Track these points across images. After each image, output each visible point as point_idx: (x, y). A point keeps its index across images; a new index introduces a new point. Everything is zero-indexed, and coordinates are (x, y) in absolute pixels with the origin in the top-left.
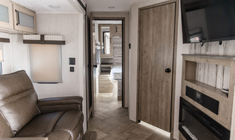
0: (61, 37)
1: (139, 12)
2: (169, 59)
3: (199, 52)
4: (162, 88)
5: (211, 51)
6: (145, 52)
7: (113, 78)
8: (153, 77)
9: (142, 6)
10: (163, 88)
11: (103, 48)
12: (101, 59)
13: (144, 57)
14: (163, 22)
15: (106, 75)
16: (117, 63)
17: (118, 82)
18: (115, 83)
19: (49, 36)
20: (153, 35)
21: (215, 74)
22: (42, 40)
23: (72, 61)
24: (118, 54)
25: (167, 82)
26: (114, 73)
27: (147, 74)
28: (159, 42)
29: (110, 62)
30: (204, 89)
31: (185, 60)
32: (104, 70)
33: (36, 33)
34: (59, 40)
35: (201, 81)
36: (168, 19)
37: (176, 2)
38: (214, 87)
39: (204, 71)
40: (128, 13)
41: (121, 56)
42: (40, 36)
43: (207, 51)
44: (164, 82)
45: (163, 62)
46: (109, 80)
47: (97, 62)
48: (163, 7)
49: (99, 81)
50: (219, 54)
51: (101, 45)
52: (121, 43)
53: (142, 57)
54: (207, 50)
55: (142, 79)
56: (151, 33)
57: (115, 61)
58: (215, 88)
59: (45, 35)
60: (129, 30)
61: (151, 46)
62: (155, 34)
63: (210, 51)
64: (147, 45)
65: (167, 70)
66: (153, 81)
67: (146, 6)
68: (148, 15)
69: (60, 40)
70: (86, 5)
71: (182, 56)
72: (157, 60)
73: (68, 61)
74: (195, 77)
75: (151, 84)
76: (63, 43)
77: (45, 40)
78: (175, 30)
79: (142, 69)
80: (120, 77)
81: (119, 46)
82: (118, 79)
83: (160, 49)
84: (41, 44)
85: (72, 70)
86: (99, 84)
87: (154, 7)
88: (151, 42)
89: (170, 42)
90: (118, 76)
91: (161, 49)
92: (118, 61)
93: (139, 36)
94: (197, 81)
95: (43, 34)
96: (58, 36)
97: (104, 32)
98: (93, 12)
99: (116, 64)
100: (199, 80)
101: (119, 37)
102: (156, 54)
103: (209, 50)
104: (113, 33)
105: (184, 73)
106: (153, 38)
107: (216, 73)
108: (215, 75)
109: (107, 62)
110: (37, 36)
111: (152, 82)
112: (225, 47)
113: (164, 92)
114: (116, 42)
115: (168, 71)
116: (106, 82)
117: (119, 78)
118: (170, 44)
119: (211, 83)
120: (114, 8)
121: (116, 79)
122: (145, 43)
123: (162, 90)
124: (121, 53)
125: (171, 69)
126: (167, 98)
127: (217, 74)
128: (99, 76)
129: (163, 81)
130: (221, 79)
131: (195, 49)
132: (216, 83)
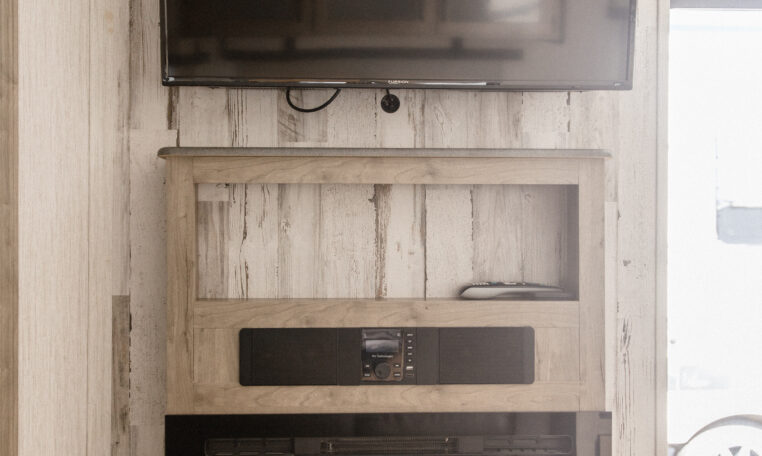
3: (226, 144)
5: (331, 139)
21: (372, 242)
30: (420, 305)
43: (296, 139)
54: (290, 135)
63: (321, 139)
100: (233, 294)
103: (311, 134)
107: (378, 236)
130: (411, 253)
131: (170, 128)
132: (382, 277)
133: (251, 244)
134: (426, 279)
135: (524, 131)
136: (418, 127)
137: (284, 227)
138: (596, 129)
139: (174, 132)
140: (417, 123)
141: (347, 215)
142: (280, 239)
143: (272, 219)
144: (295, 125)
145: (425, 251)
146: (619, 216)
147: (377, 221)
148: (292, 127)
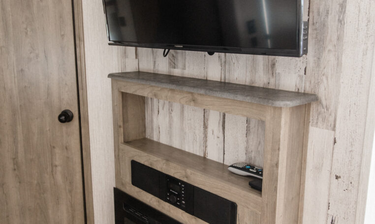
2: (66, 84)
3: (152, 68)
4: (54, 166)
5: (187, 68)
8: (20, 137)
10: (56, 166)
21: (202, 127)
25: (66, 148)
28: (26, 33)
30: (189, 171)
31: (120, 92)
35: (164, 140)
38: (199, 157)
39: (171, 118)
43: (175, 68)
44: (57, 151)
45: (49, 94)
50: (209, 79)
54: (173, 65)
58: (205, 158)
62: (9, 9)
63: (184, 68)
65: (63, 118)
66: (21, 150)
71: (110, 79)
72: (25, 87)
74: (145, 131)
75: (15, 159)
83: (32, 55)
89: (63, 36)
91: (37, 56)
94: (152, 142)
100: (155, 139)
102: (22, 70)
103: (180, 64)
107: (204, 124)
108: (202, 129)
111: (17, 152)
112: (225, 62)
113: (59, 178)
115: (65, 117)
118: (63, 39)
119: (193, 147)
123: (52, 171)
125: (74, 111)
126: (70, 191)
127: (205, 127)
129: (54, 147)
130: (218, 137)
131: (136, 58)
132: (206, 147)
133: (161, 117)
134: (224, 154)
135: (277, 72)
136: (223, 65)
137: (171, 111)
138: (324, 75)
139: (137, 60)
140: (223, 62)
141: (193, 110)
142: (169, 117)
143: (167, 106)
144: (174, 59)
145: (224, 138)
146: (335, 142)
147: (204, 115)
148: (173, 61)
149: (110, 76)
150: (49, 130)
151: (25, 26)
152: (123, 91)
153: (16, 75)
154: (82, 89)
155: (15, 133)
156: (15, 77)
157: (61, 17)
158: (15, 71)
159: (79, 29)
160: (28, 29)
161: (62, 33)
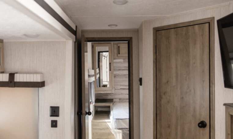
0: (39, 76)
1: (154, 33)
2: (204, 107)
6: (165, 93)
7: (114, 127)
8: (179, 132)
9: (158, 25)
11: (98, 76)
12: (95, 94)
13: (163, 101)
14: (191, 50)
15: (104, 121)
16: (120, 99)
17: (123, 133)
18: (118, 134)
19: (21, 75)
20: (177, 68)
22: (11, 82)
23: (55, 111)
24: (121, 85)
26: (116, 119)
27: (169, 127)
28: (186, 79)
29: (109, 97)
31: (229, 114)
32: (99, 109)
33: (2, 71)
34: (35, 81)
36: (198, 46)
37: (209, 23)
40: (138, 32)
41: (128, 87)
42: (8, 75)
45: (195, 111)
46: (108, 128)
47: (90, 101)
48: (190, 28)
49: (93, 129)
51: (95, 75)
52: (128, 68)
53: (160, 100)
55: (161, 134)
56: (173, 65)
57: (116, 97)
59: (15, 75)
60: (138, 55)
61: (174, 84)
62: (179, 68)
64: (168, 82)
65: (200, 125)
67: (165, 25)
68: (168, 38)
69: (38, 81)
70: (76, 27)
72: (183, 106)
73: (48, 112)
76: (42, 84)
77: (15, 81)
78: (211, 63)
79: (160, 119)
80: (125, 125)
81: (122, 73)
82: (122, 129)
83: (188, 90)
84: (9, 87)
85: (54, 124)
86: (93, 134)
87: (176, 27)
88: (174, 79)
89: (204, 81)
90: (123, 123)
91: (190, 91)
92: (121, 96)
93: (155, 68)
95: (13, 72)
96: (35, 75)
97: (99, 53)
98: (86, 30)
99: (118, 100)
101: (122, 60)
102: (183, 98)
104: (114, 56)
105: (229, 134)
106: (177, 73)
109: (105, 97)
110: (4, 75)
114: (119, 67)
115: (202, 125)
116: (103, 131)
117: (123, 127)
118: (203, 83)
120: (117, 26)
121: (120, 129)
122: (164, 80)
124: (128, 84)
125: (207, 122)
128: (92, 122)
149: (225, 105)
150: (193, 131)
151: (185, 76)
152: (231, 114)
153: (180, 100)
154: (212, 110)
155: (176, 129)
156: (179, 101)
157: (203, 71)
158: (180, 98)
159: (212, 78)
160: (187, 77)
161: (203, 80)
